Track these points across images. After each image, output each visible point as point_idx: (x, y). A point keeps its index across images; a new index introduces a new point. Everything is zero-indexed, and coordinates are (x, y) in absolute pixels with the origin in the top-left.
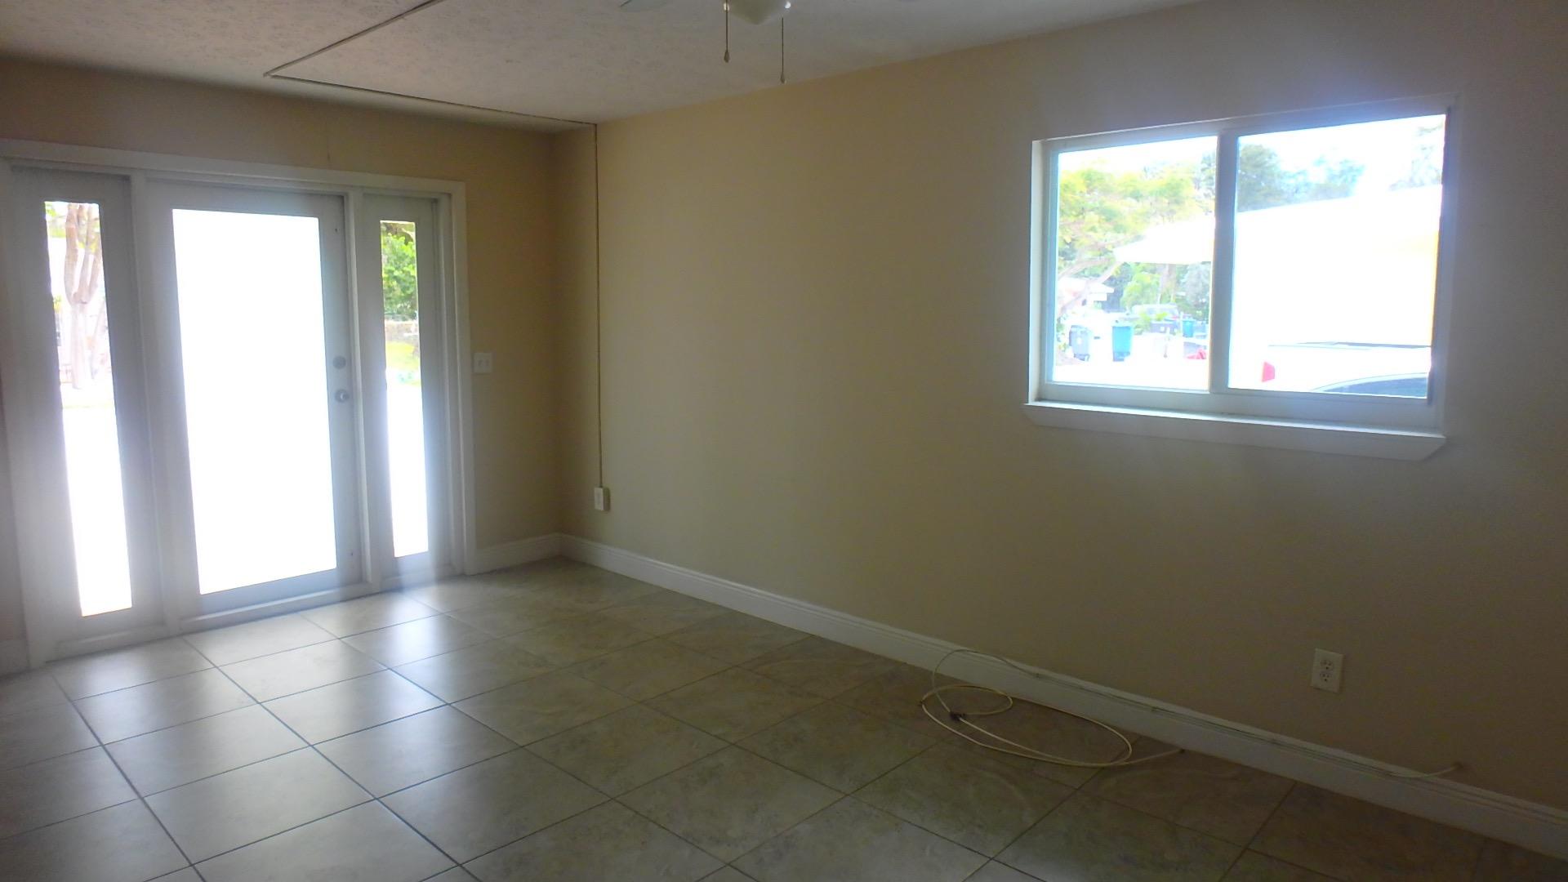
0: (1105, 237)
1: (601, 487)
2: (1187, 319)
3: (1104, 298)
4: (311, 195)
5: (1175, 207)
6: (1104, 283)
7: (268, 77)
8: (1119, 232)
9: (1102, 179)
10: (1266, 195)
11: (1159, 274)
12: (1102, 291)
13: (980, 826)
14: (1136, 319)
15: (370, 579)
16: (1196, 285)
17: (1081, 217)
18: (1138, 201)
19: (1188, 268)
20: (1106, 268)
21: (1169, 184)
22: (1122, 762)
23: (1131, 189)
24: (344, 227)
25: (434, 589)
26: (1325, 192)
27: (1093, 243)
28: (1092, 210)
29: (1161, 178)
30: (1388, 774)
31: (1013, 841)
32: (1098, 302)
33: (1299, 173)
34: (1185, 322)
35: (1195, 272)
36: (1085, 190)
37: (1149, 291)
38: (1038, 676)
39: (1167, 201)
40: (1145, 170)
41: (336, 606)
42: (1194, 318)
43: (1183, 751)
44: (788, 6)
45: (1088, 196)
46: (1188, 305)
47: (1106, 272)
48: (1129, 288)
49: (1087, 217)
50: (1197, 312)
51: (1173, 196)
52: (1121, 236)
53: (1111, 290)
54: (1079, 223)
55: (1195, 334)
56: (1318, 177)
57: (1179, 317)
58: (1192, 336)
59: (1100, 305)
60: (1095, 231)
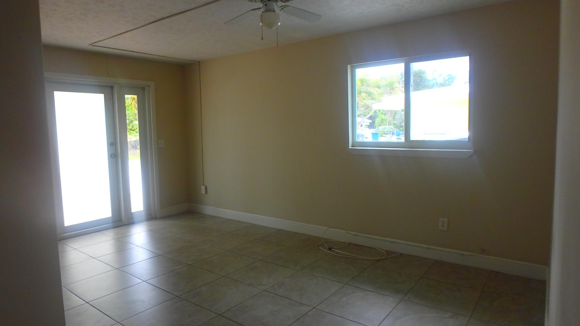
0: (369, 102)
1: (204, 185)
2: (397, 131)
3: (369, 124)
4: (101, 86)
5: (392, 91)
6: (367, 119)
7: (90, 46)
8: (373, 100)
9: (366, 81)
10: (423, 87)
11: (387, 115)
12: (368, 122)
13: (341, 276)
14: (380, 131)
15: (124, 220)
16: (400, 119)
17: (360, 95)
18: (379, 89)
19: (397, 113)
20: (369, 113)
21: (389, 83)
22: (383, 258)
23: (376, 85)
24: (113, 97)
25: (146, 223)
26: (442, 85)
27: (364, 104)
28: (363, 92)
29: (387, 81)
30: (463, 255)
31: (352, 279)
32: (367, 125)
33: (434, 79)
34: (397, 132)
35: (400, 115)
36: (361, 85)
37: (384, 121)
38: (356, 235)
39: (389, 89)
40: (381, 78)
41: (111, 229)
42: (400, 130)
43: (402, 254)
44: (279, 24)
45: (362, 87)
46: (398, 126)
47: (369, 114)
48: (377, 120)
49: (362, 94)
50: (401, 128)
51: (391, 88)
52: (373, 101)
53: (371, 121)
54: (359, 97)
55: (400, 135)
56: (440, 80)
57: (394, 130)
58: (399, 136)
59: (367, 126)
60: (365, 100)
